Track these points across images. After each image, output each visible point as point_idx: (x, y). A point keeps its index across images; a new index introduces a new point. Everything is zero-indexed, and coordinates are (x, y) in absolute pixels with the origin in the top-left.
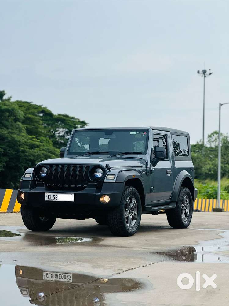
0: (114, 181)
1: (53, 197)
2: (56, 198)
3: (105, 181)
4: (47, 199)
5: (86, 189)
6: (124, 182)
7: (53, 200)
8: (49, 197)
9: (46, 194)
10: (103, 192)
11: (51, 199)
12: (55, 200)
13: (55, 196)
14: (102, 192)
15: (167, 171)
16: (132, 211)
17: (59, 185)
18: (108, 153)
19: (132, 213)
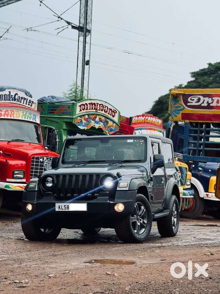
0: (127, 189)
1: (65, 207)
2: (68, 208)
3: (118, 189)
4: (57, 209)
5: (98, 198)
6: (136, 190)
7: (64, 210)
8: (59, 207)
9: (56, 204)
10: (117, 200)
11: (62, 209)
12: (67, 210)
13: (66, 207)
14: (115, 200)
15: (161, 178)
16: (140, 219)
17: (68, 195)
18: (106, 161)
19: (141, 220)
